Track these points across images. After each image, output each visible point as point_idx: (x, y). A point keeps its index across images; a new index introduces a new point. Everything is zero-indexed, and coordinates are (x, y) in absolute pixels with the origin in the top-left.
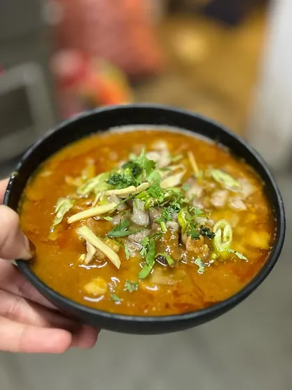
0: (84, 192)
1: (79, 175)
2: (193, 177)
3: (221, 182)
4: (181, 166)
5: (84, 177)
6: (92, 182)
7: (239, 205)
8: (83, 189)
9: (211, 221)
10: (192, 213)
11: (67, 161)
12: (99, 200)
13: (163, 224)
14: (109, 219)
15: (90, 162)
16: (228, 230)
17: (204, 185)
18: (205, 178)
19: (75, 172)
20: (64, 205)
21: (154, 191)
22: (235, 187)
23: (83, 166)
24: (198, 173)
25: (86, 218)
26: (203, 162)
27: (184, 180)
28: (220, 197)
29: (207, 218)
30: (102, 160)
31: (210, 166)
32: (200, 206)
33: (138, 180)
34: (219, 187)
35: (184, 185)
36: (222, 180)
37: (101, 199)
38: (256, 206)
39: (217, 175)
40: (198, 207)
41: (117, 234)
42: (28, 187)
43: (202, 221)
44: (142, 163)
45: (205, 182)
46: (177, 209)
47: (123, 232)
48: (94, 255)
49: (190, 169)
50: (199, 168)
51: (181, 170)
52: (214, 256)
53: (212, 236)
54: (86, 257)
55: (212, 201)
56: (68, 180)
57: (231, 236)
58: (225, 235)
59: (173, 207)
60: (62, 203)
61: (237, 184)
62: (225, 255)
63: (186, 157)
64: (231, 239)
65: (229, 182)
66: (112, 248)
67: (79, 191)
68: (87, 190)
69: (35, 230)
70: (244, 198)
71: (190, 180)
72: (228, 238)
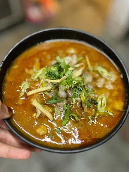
0: (35, 78)
1: (32, 68)
2: (88, 71)
3: (102, 73)
4: (82, 64)
5: (34, 70)
6: (38, 72)
7: (110, 87)
8: (34, 77)
9: (96, 96)
10: (87, 91)
11: (25, 59)
12: (42, 83)
13: (73, 99)
14: (47, 94)
15: (37, 60)
16: (104, 101)
17: (93, 75)
18: (94, 71)
19: (30, 66)
20: (25, 85)
21: (69, 81)
22: (108, 77)
23: (34, 62)
24: (90, 68)
25: (36, 94)
26: (93, 62)
27: (83, 72)
28: (101, 82)
29: (95, 94)
30: (43, 59)
31: (97, 64)
32: (91, 87)
33: (61, 75)
34: (101, 76)
35: (83, 75)
36: (102, 72)
37: (43, 83)
38: (118, 87)
39: (100, 69)
40: (90, 87)
41: (51, 102)
42: (7, 75)
43: (92, 95)
44: (63, 66)
45: (94, 73)
46: (80, 90)
47: (54, 101)
48: (41, 114)
49: (87, 65)
50: (91, 65)
51: (82, 66)
52: (97, 114)
53: (97, 104)
54: (36, 114)
55: (97, 84)
56: (27, 70)
57: (106, 104)
58: (103, 103)
59: (79, 89)
60: (24, 84)
61: (109, 75)
62: (102, 114)
63: (85, 58)
64: (105, 105)
65: (105, 73)
66: (49, 111)
67: (32, 78)
68: (36, 77)
69: (12, 98)
70: (112, 83)
71: (87, 72)
72: (104, 105)
